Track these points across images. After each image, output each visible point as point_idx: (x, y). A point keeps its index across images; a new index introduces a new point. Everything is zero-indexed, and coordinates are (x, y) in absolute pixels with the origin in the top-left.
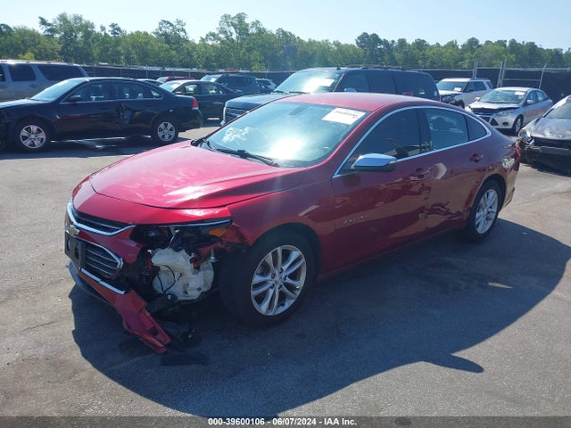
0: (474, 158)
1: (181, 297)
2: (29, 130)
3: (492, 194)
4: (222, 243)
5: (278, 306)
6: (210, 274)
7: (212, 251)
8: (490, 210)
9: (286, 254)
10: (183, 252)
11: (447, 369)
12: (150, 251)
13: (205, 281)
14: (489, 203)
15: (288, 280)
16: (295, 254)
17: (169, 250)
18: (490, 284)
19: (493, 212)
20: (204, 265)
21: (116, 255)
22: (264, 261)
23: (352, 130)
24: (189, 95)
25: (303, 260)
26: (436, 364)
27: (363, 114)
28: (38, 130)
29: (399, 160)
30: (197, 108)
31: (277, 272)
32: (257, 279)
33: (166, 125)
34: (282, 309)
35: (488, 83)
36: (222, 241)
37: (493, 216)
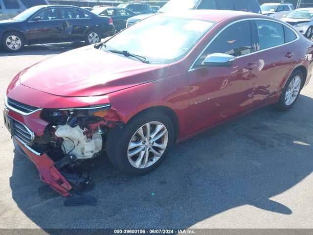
0: (288, 55)
1: (79, 157)
2: (11, 38)
3: (298, 79)
4: (105, 121)
5: (148, 161)
6: (100, 141)
7: (99, 127)
8: (295, 90)
9: (153, 127)
10: (78, 127)
11: (266, 211)
12: (54, 127)
13: (96, 146)
14: (295, 85)
15: (155, 145)
16: (160, 127)
17: (67, 126)
18: (295, 142)
19: (297, 91)
20: (95, 135)
21: (30, 130)
22: (137, 133)
23: (203, 35)
24: (109, 16)
25: (166, 130)
26: (258, 207)
27: (212, 24)
28: (16, 38)
29: (236, 58)
30: (112, 24)
31: (146, 139)
32: (132, 145)
33: (93, 34)
34: (151, 163)
35: (291, 6)
36: (104, 120)
37: (296, 94)
